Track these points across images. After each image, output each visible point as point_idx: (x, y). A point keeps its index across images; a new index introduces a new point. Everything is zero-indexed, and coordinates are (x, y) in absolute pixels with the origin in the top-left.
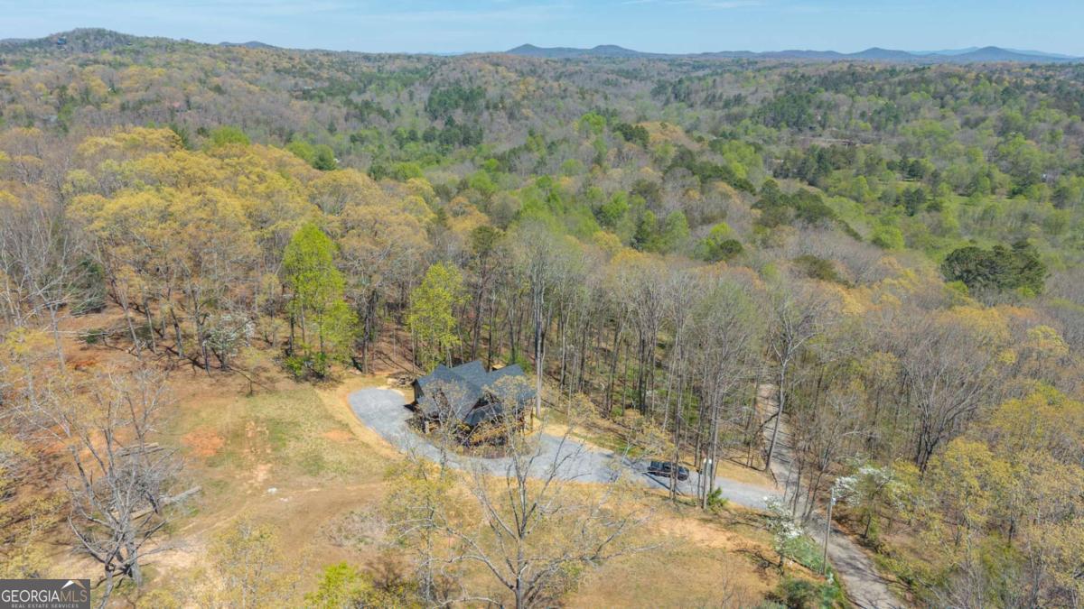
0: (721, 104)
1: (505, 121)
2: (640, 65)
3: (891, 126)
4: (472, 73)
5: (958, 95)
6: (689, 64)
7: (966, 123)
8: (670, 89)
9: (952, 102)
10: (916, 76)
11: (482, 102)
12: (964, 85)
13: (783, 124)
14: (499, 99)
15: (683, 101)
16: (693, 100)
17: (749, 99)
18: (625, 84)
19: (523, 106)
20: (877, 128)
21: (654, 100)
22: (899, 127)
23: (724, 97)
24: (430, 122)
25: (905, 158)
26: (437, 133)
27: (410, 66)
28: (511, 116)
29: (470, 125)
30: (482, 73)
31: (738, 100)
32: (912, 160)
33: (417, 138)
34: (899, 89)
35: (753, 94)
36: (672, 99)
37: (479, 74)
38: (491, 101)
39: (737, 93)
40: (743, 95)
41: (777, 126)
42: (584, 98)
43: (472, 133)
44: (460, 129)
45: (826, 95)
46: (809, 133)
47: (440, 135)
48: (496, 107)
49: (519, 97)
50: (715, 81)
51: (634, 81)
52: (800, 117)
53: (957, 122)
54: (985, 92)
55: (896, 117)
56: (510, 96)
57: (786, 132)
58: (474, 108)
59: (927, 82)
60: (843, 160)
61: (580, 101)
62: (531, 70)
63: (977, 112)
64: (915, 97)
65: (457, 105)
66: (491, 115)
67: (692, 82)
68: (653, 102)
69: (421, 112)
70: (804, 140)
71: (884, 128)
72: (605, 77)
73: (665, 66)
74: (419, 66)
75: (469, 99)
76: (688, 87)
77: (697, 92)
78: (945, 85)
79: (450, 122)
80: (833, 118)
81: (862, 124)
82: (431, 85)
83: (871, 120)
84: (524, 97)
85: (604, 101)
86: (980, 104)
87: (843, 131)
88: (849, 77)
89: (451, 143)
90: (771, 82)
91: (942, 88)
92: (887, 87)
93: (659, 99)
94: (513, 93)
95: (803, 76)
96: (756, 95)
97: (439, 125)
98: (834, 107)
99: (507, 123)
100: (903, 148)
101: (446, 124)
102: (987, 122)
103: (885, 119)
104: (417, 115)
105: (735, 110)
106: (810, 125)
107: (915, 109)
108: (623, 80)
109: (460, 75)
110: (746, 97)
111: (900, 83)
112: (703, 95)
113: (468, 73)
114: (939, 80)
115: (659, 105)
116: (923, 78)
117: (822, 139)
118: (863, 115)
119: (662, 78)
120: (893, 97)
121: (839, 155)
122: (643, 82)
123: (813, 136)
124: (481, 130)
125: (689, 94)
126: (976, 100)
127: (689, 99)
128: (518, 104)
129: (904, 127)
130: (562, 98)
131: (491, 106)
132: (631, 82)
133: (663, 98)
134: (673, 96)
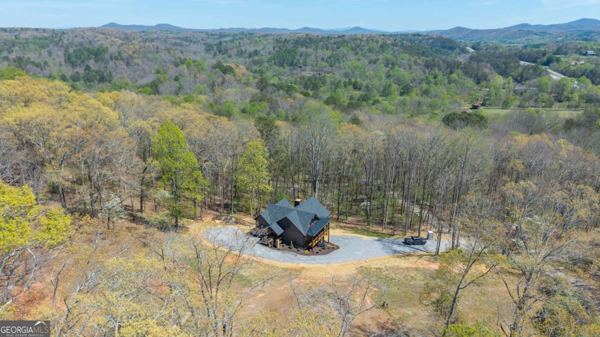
0: (247, 55)
1: (125, 67)
2: (189, 35)
3: (337, 64)
4: (90, 39)
5: (362, 48)
6: (217, 35)
7: (370, 62)
8: (215, 48)
9: (360, 52)
10: (340, 39)
11: (107, 56)
12: (363, 43)
13: (285, 65)
14: (118, 54)
15: (224, 54)
16: (229, 53)
17: (261, 52)
18: (186, 45)
19: (135, 58)
20: (331, 66)
21: (207, 53)
22: (341, 65)
23: (248, 51)
24: (71, 69)
25: (350, 79)
26: (81, 76)
27: (39, 35)
28: (128, 64)
29: (102, 70)
30: (97, 38)
31: (256, 53)
32: (353, 80)
33: (66, 79)
34: (335, 46)
35: (263, 49)
36: (218, 53)
37: (95, 39)
38: (113, 55)
39: (255, 49)
40: (258, 50)
41: (282, 65)
42: (170, 53)
43: (105, 74)
44: (96, 72)
45: (302, 49)
46: (299, 69)
47: (84, 77)
48: (116, 58)
49: (131, 52)
50: (240, 43)
51: (191, 44)
52: (293, 61)
53: (367, 62)
54: (373, 47)
55: (338, 60)
56: (125, 52)
57: (287, 69)
58: (103, 60)
59: (347, 42)
60: (320, 82)
61: (168, 54)
62: (125, 37)
63: (373, 57)
64: (344, 50)
65: (90, 58)
66: (115, 63)
67: (227, 43)
68: (207, 55)
69: (63, 63)
70: (297, 73)
71: (334, 66)
72: (174, 41)
73: (203, 35)
74: (46, 35)
75: (98, 54)
76: (225, 46)
77: (231, 49)
78: (354, 43)
79: (88, 68)
80: (309, 61)
81: (323, 63)
82: (62, 46)
83: (327, 61)
84: (134, 52)
85: (181, 54)
86: (372, 52)
87: (315, 68)
88: (308, 40)
89: (92, 81)
90: (270, 43)
91: (354, 45)
92: (329, 45)
93: (209, 53)
94: (127, 50)
95: (285, 40)
96: (264, 50)
97: (81, 70)
98: (307, 55)
99: (126, 68)
100: (346, 75)
101: (85, 70)
102: (380, 61)
103: (333, 61)
104: (61, 65)
105: (256, 58)
106: (299, 65)
107: (345, 55)
108: (184, 43)
109: (82, 40)
110: (259, 52)
111: (335, 43)
112: (235, 51)
113: (87, 39)
114: (352, 41)
115: (211, 56)
116: (344, 40)
117: (306, 72)
118: (323, 59)
119: (206, 42)
120: (333, 50)
121: (318, 80)
122: (196, 44)
123: (301, 71)
124: (110, 73)
125: (226, 50)
126: (370, 51)
127: (227, 53)
128: (131, 56)
129: (343, 65)
130: (157, 53)
131: (114, 58)
132: (190, 44)
133: (212, 52)
134: (218, 51)
